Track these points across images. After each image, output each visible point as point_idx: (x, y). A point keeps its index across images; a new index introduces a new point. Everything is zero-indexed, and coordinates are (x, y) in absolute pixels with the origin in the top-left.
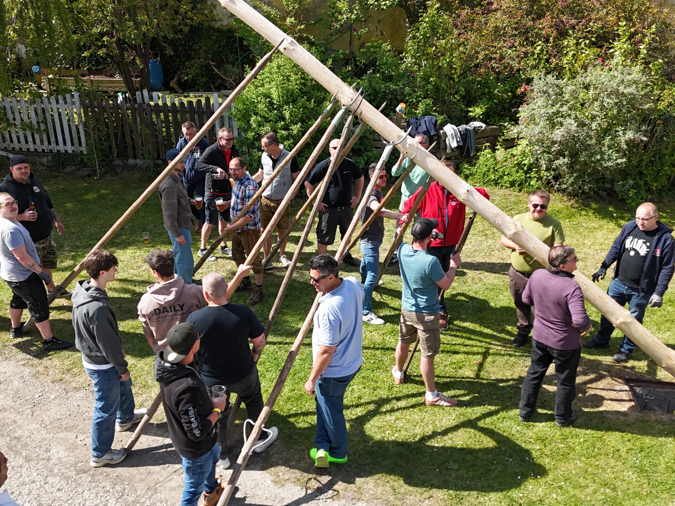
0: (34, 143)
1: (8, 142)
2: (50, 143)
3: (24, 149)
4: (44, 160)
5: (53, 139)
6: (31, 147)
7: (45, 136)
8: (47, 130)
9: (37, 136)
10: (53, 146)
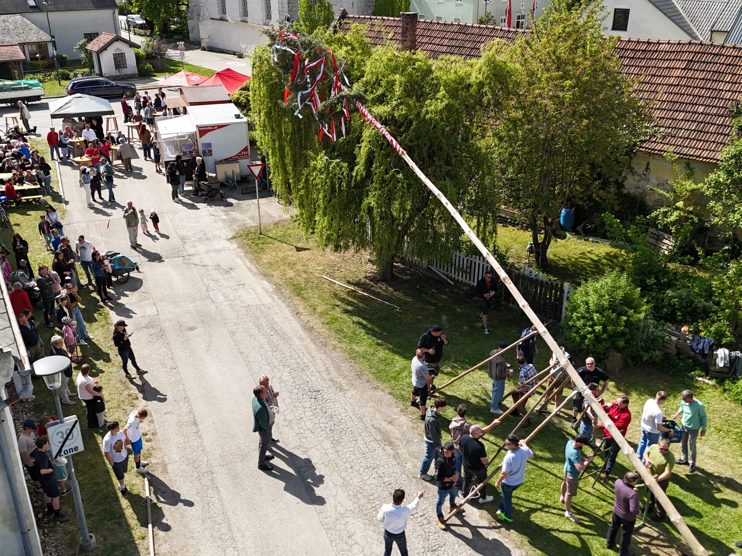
0: (462, 277)
1: (449, 272)
2: (470, 280)
3: (456, 279)
4: (465, 288)
5: (472, 278)
6: (460, 278)
7: (468, 276)
8: (470, 273)
9: (464, 275)
10: (471, 282)
